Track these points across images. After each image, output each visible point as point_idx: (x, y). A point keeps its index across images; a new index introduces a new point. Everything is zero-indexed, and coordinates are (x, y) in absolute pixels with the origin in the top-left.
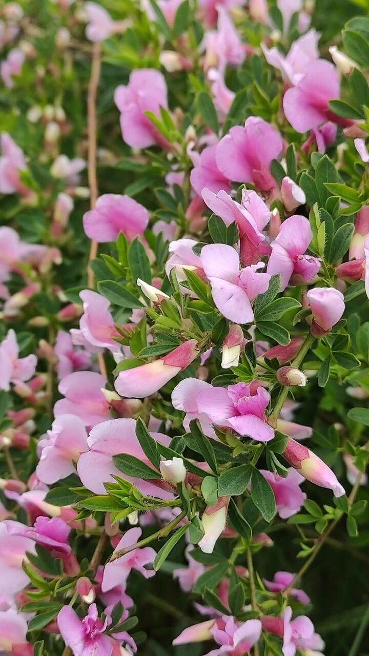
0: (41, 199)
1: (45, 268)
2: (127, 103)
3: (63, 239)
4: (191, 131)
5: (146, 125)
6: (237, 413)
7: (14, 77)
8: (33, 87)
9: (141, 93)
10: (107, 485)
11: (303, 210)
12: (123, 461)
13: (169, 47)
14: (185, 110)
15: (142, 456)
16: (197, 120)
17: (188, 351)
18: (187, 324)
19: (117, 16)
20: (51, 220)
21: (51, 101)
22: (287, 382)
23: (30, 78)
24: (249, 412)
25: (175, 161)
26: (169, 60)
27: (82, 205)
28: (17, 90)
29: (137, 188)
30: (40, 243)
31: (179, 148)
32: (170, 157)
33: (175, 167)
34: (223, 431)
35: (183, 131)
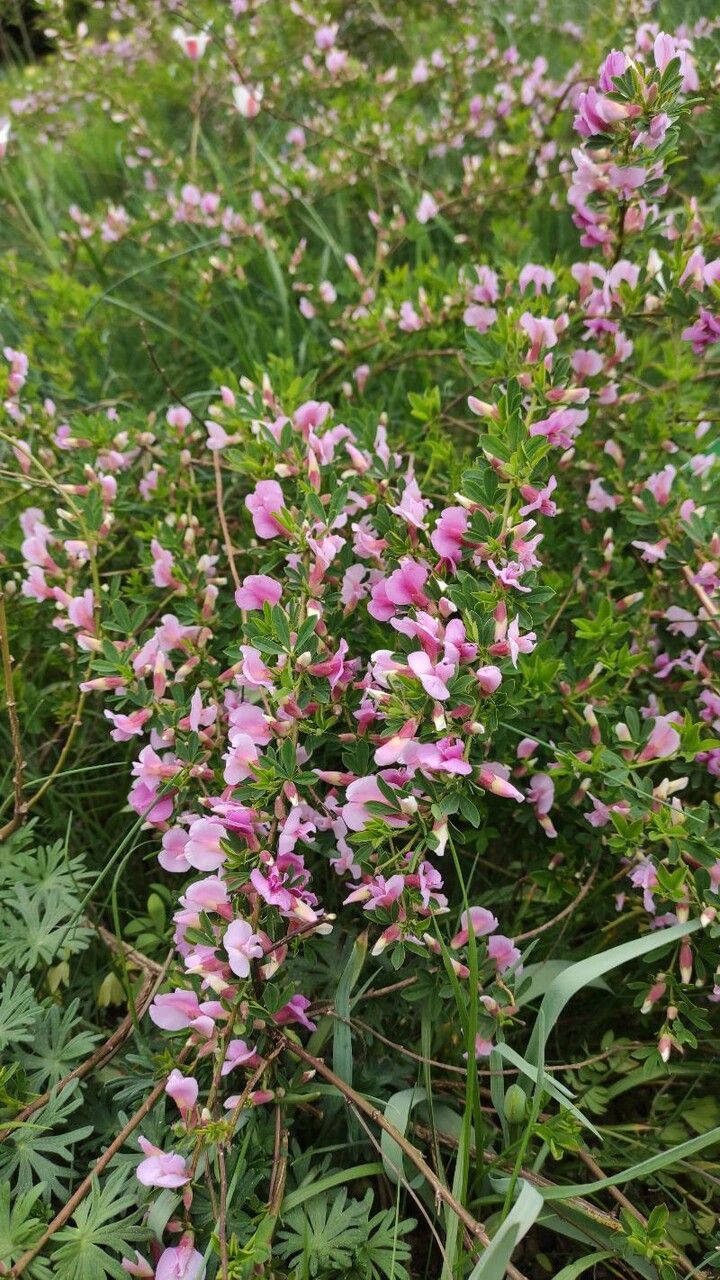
0: (189, 590)
1: (201, 644)
2: (254, 506)
3: (212, 620)
4: (306, 523)
5: (271, 521)
6: (445, 759)
7: (151, 491)
8: (167, 499)
9: (266, 499)
10: (366, 823)
11: (457, 615)
12: (372, 805)
13: (282, 461)
14: (299, 507)
15: (384, 800)
16: (308, 514)
17: (412, 727)
18: (407, 708)
19: (230, 431)
20: (201, 605)
21: (183, 510)
22: (471, 732)
23: (166, 492)
24: (453, 756)
25: (295, 545)
26: (281, 469)
27: (228, 590)
28: (154, 502)
29: (269, 568)
30: (194, 624)
31: (298, 536)
32: (291, 543)
33: (295, 550)
34: (436, 773)
35: (300, 525)
